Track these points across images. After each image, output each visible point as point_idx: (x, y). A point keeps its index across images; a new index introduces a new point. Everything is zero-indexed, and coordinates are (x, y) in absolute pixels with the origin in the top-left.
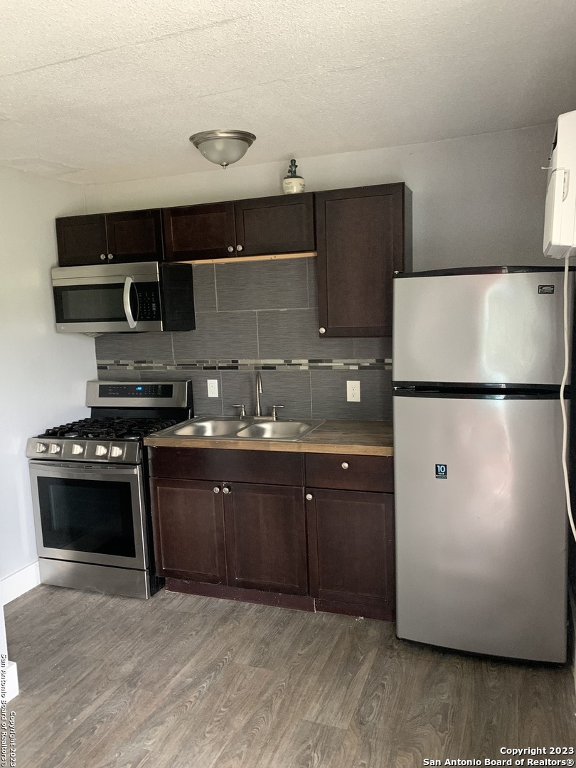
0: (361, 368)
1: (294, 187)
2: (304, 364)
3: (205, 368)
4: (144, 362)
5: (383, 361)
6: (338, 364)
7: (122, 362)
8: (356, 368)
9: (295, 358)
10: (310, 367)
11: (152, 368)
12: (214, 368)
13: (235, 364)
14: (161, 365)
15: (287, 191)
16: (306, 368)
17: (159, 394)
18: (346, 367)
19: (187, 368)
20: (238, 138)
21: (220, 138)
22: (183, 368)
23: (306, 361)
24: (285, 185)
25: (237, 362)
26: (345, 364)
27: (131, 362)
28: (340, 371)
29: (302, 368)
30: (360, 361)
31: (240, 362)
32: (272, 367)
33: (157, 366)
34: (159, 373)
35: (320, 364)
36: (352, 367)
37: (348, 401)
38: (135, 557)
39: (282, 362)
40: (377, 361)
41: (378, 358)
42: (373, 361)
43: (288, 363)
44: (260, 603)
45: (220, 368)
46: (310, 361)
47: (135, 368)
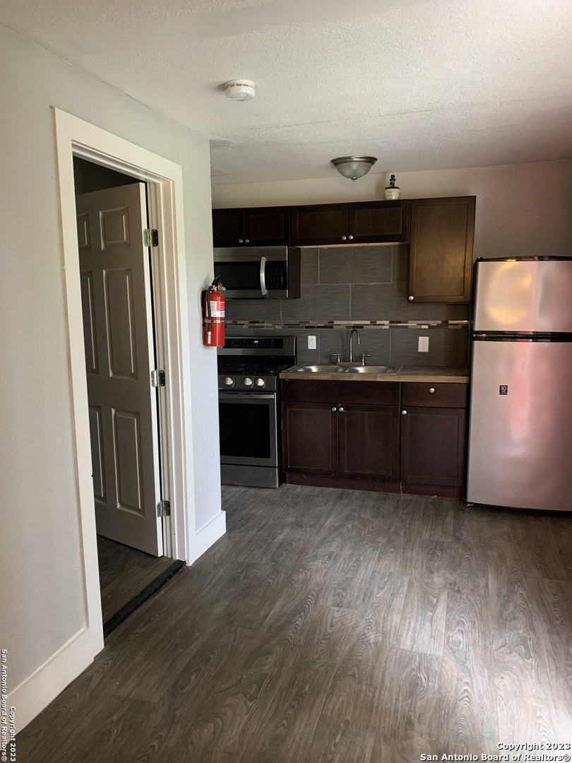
0: (430, 327)
1: (394, 195)
2: (386, 324)
3: (306, 327)
4: (258, 322)
5: (447, 322)
6: (412, 324)
7: (239, 322)
8: (427, 327)
9: (379, 320)
10: (390, 327)
11: (263, 327)
12: (314, 327)
13: (331, 325)
14: (271, 325)
15: (388, 198)
16: (388, 327)
17: (272, 346)
18: (419, 327)
19: (292, 327)
20: (365, 162)
21: (355, 161)
22: (289, 327)
23: (388, 322)
24: (387, 193)
25: (333, 322)
26: (418, 324)
27: (246, 322)
28: (413, 329)
29: (384, 327)
30: (430, 322)
31: (335, 322)
32: (361, 327)
33: (267, 325)
34: (270, 331)
35: (399, 325)
36: (423, 327)
37: (419, 351)
38: (269, 457)
39: (368, 322)
40: (442, 322)
41: (445, 320)
42: (440, 322)
43: (374, 323)
44: (360, 490)
45: (318, 327)
46: (391, 322)
47: (250, 327)
